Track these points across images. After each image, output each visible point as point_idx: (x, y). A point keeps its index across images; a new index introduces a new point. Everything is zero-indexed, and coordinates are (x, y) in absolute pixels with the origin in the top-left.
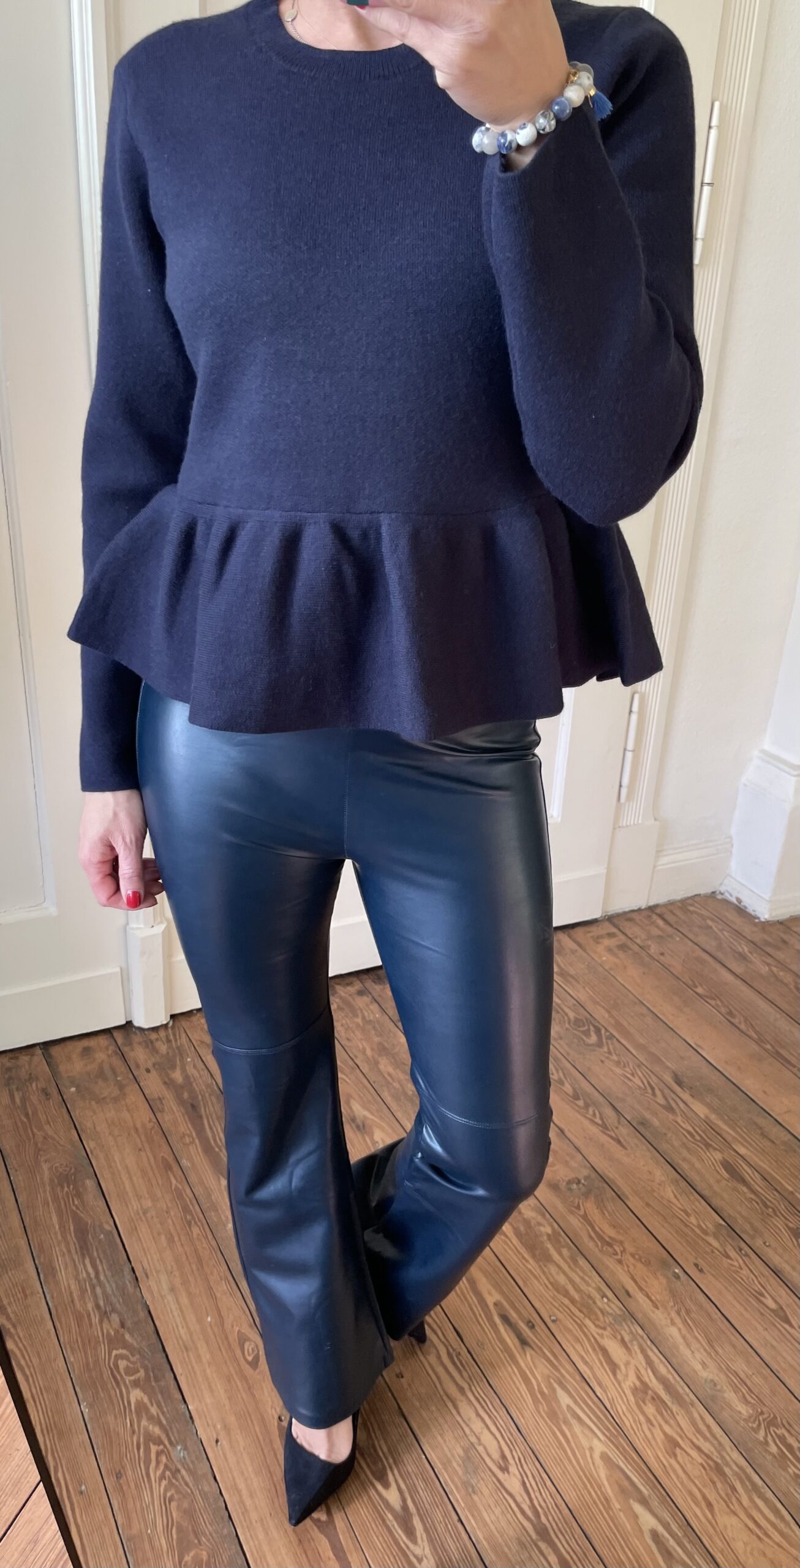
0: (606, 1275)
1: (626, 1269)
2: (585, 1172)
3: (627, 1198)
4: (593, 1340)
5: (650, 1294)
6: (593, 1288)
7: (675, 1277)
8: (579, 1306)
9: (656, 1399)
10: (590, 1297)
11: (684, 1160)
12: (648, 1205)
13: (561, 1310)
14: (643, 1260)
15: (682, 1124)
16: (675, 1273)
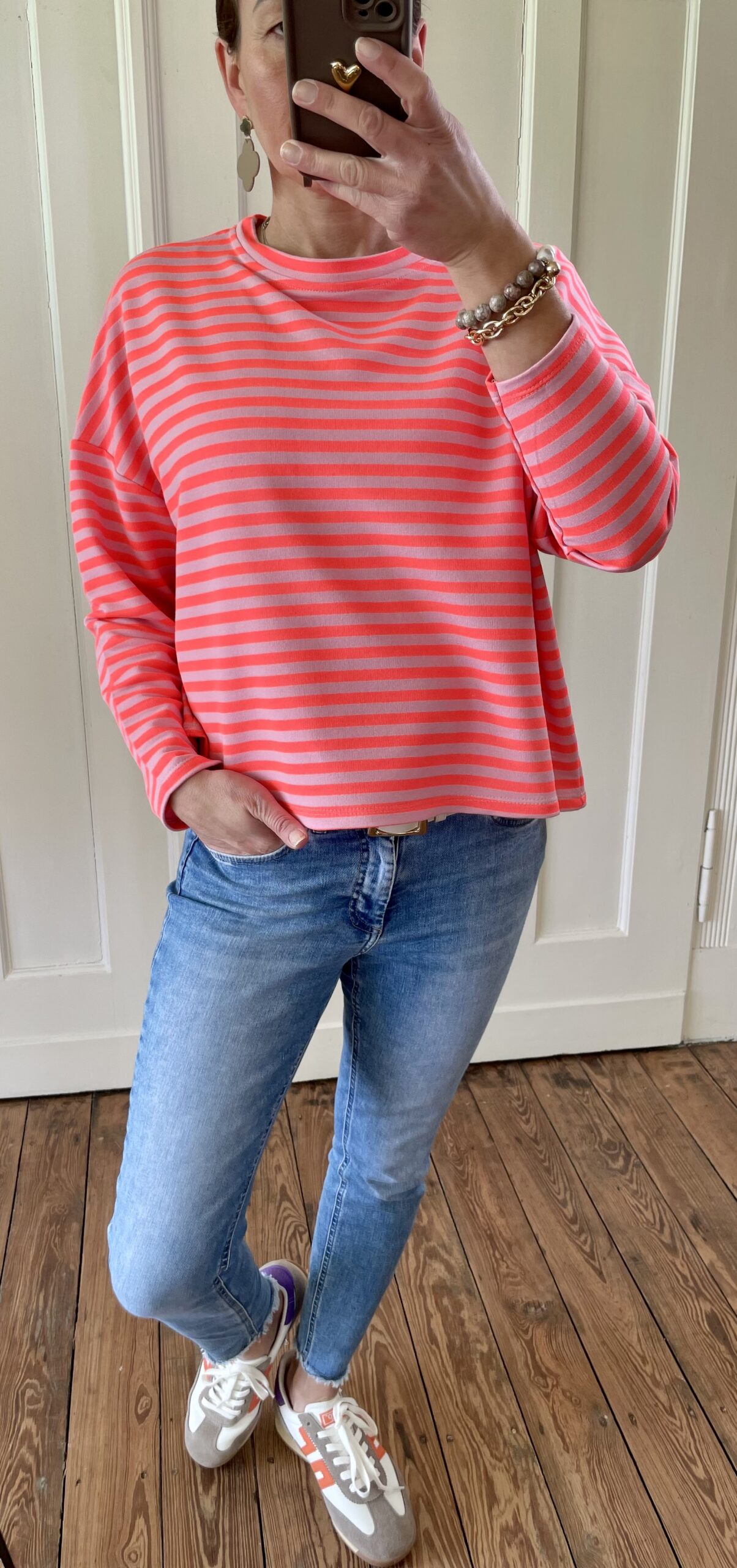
0: (527, 1406)
1: (551, 1404)
2: (549, 1297)
3: (584, 1331)
4: (482, 1469)
5: (565, 1435)
6: (506, 1416)
7: (601, 1424)
8: (483, 1431)
9: (526, 1544)
10: (499, 1425)
11: (667, 1304)
12: (604, 1343)
13: (462, 1431)
14: (573, 1399)
15: (680, 1267)
16: (604, 1419)
